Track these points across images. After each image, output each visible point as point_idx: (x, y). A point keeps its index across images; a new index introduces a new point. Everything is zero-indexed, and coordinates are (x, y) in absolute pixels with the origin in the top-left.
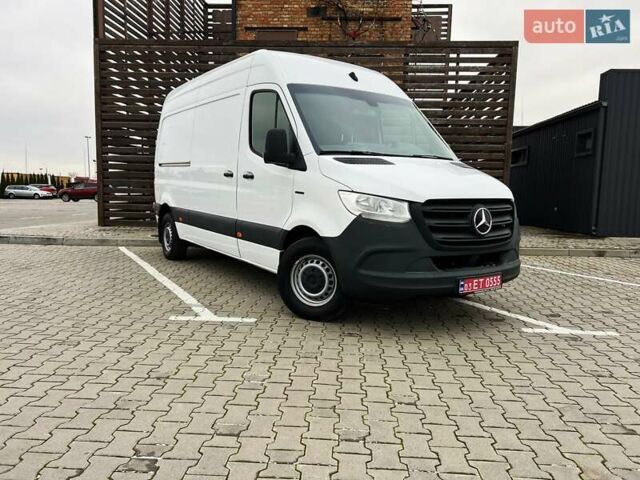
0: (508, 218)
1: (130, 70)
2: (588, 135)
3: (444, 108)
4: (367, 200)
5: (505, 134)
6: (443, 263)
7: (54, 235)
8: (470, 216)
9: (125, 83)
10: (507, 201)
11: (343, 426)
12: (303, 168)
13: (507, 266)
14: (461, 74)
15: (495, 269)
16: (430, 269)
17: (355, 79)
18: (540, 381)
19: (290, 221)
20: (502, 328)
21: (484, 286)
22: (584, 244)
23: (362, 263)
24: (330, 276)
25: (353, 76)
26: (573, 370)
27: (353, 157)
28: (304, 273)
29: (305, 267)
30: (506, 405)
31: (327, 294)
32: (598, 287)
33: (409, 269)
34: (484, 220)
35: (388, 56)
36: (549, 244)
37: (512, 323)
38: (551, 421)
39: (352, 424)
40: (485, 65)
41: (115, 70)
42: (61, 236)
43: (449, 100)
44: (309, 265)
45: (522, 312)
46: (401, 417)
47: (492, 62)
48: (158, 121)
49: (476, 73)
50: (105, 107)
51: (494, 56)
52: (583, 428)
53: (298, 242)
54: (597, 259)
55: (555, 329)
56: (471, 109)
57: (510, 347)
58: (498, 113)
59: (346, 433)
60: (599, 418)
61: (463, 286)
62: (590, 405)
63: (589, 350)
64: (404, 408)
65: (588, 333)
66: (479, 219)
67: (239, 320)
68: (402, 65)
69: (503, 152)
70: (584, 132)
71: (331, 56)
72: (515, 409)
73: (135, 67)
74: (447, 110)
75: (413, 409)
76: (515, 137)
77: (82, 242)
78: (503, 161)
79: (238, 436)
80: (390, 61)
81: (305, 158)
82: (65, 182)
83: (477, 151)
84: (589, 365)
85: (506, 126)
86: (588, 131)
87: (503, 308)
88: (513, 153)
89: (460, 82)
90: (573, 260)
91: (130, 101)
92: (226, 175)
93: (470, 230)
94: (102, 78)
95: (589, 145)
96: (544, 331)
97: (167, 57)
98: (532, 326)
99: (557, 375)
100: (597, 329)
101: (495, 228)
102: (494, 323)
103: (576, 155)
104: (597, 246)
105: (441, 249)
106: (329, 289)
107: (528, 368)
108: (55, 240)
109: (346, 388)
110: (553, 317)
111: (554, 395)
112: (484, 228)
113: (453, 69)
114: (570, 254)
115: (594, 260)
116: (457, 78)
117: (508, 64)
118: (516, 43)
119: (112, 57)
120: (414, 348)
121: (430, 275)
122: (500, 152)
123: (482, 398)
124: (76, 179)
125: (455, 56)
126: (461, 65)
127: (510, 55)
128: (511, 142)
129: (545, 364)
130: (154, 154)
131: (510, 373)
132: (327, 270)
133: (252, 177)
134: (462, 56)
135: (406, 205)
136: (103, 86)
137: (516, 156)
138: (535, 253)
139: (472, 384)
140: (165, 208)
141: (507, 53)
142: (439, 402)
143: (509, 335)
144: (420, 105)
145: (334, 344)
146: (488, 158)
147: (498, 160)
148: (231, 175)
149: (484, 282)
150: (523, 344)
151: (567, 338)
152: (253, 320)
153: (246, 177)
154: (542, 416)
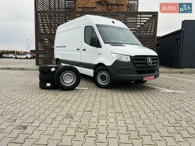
0: (156, 61)
1: (44, 20)
2: (178, 39)
3: (136, 31)
4: (119, 56)
5: (154, 39)
6: (139, 72)
7: (24, 67)
8: (146, 60)
9: (43, 23)
10: (156, 56)
11: (116, 110)
12: (101, 47)
13: (156, 74)
14: (142, 21)
15: (153, 74)
16: (136, 74)
17: (114, 23)
18: (165, 102)
19: (97, 62)
20: (154, 90)
21: (150, 79)
22: (177, 70)
23: (117, 73)
24: (108, 76)
25: (113, 22)
26: (173, 99)
27: (114, 44)
28: (101, 76)
29: (101, 74)
30: (156, 106)
31: (107, 81)
32: (181, 81)
33: (130, 74)
34: (150, 61)
35: (120, 16)
36: (167, 70)
37: (157, 89)
38: (167, 110)
39: (118, 110)
40: (148, 18)
41: (40, 20)
42: (26, 68)
43: (137, 29)
44: (102, 73)
45: (159, 87)
46: (130, 109)
47: (150, 18)
48: (55, 35)
49: (146, 21)
50: (38, 31)
51: (151, 16)
52: (176, 111)
53: (99, 67)
54: (181, 74)
55: (168, 91)
56: (144, 31)
57: (157, 94)
58: (152, 33)
59: (117, 111)
60: (180, 109)
61: (144, 79)
62: (178, 107)
63: (178, 95)
64: (130, 107)
65: (178, 92)
66: (149, 61)
67: (83, 88)
68: (124, 18)
69: (154, 44)
70: (177, 38)
71: (103, 16)
72: (158, 107)
73: (46, 19)
74: (137, 32)
75: (133, 107)
76: (157, 39)
77: (32, 70)
78: (154, 46)
79: (91, 112)
80: (121, 17)
81: (101, 44)
82: (20, 53)
83: (146, 44)
84: (177, 99)
85: (154, 36)
86: (178, 38)
87: (154, 86)
88: (157, 44)
89: (141, 24)
90: (174, 75)
91: (45, 29)
92: (77, 50)
93: (146, 64)
94: (37, 22)
95: (179, 42)
96: (166, 91)
97: (55, 16)
98: (162, 90)
99: (169, 100)
100: (180, 91)
101: (153, 63)
102: (152, 89)
103: (175, 45)
104: (181, 71)
105: (139, 69)
106: (108, 80)
107: (162, 99)
108: (24, 69)
109: (115, 103)
110: (168, 88)
111: (168, 105)
112: (150, 63)
113: (139, 20)
114: (173, 73)
115: (180, 75)
116: (140, 22)
117: (155, 18)
118: (158, 12)
119: (40, 16)
120: (131, 95)
121: (136, 75)
122: (153, 44)
123: (150, 105)
124: (24, 52)
125: (140, 16)
126: (142, 18)
127: (156, 16)
128: (156, 41)
129: (166, 98)
130: (54, 44)
131: (157, 100)
132: (107, 75)
133: (85, 50)
134: (142, 16)
135: (129, 57)
136: (37, 24)
137: (157, 45)
138: (163, 73)
139: (147, 102)
140: (58, 59)
141: (155, 15)
142: (139, 106)
143: (156, 92)
144: (131, 30)
145: (110, 94)
146: (149, 45)
147: (152, 46)
148: (79, 50)
149: (150, 78)
150: (160, 94)
151: (172, 93)
152: (87, 88)
153: (83, 50)
154: (166, 109)
